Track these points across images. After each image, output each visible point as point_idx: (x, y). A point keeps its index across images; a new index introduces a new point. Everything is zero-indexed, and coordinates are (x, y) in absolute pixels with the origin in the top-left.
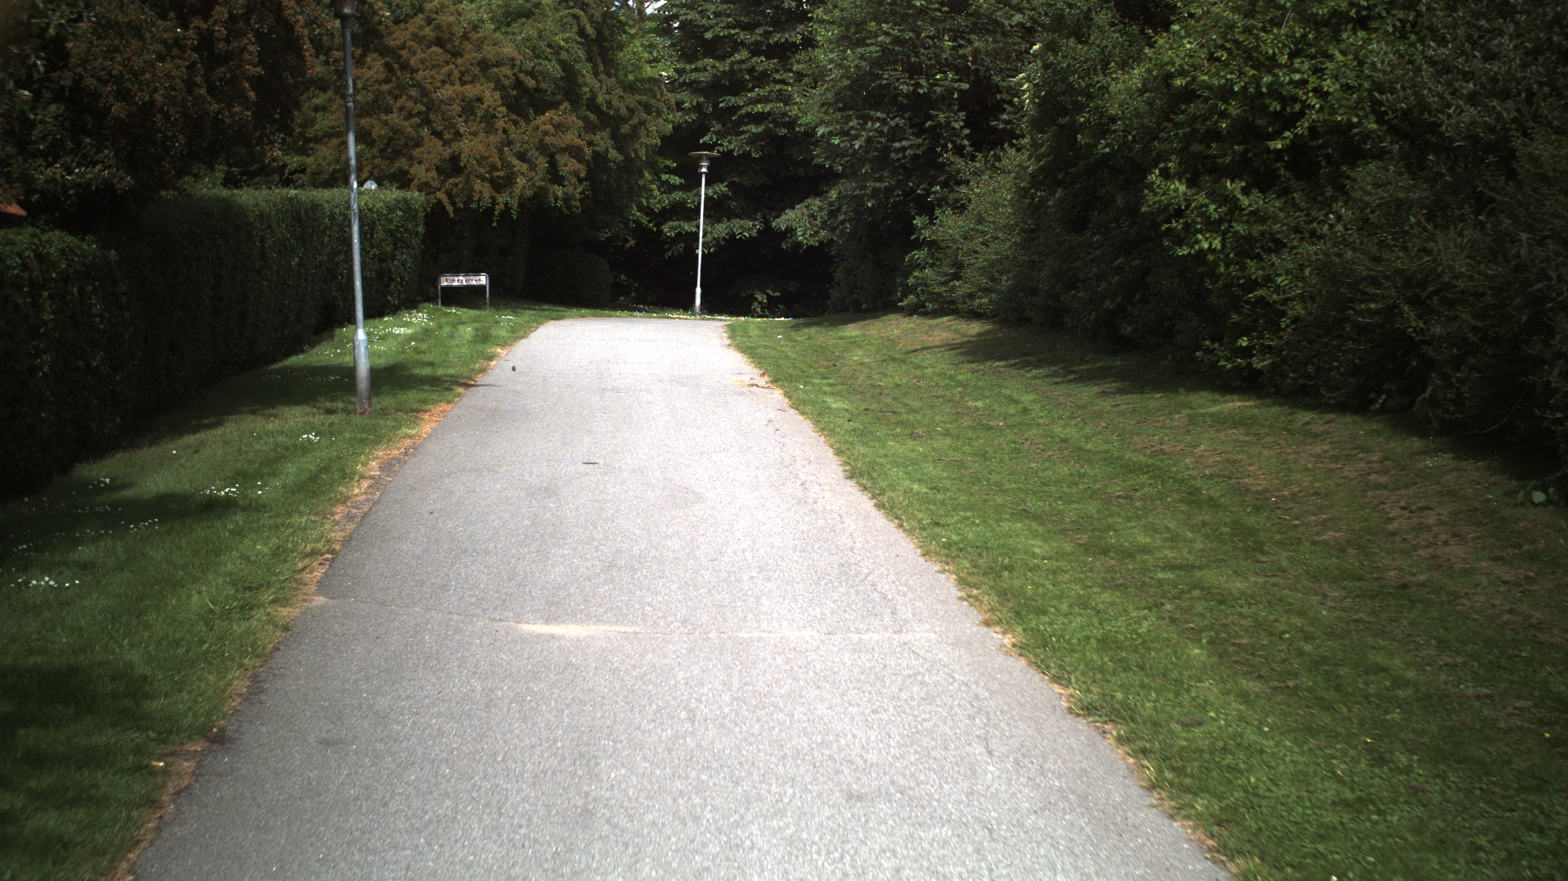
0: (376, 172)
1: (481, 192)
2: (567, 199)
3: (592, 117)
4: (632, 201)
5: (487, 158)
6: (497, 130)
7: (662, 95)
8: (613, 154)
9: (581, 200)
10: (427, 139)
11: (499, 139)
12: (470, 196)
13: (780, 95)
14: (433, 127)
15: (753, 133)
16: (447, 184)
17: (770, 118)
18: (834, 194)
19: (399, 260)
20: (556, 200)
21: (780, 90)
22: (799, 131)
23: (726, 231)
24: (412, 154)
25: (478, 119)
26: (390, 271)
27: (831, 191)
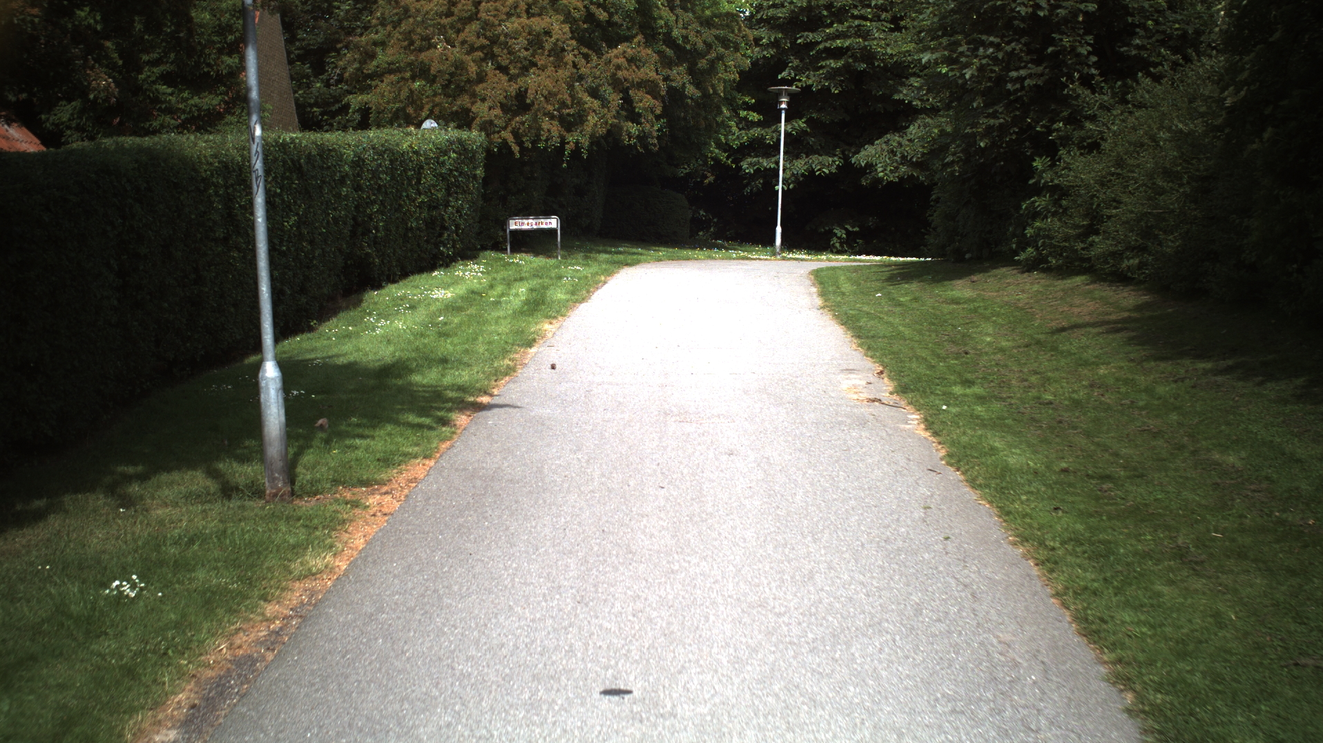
0: (437, 111)
1: (549, 131)
2: (642, 138)
3: (669, 52)
4: (710, 138)
5: (556, 95)
6: (566, 64)
7: (739, 30)
8: (691, 90)
9: (658, 138)
10: (490, 74)
11: (567, 73)
12: (538, 136)
13: (859, 30)
14: (497, 62)
15: (832, 68)
16: (513, 123)
17: (849, 53)
18: (913, 130)
19: (453, 207)
20: (630, 138)
21: (859, 26)
22: (879, 66)
23: (805, 167)
24: (474, 91)
25: (546, 53)
26: (443, 219)
27: (912, 127)
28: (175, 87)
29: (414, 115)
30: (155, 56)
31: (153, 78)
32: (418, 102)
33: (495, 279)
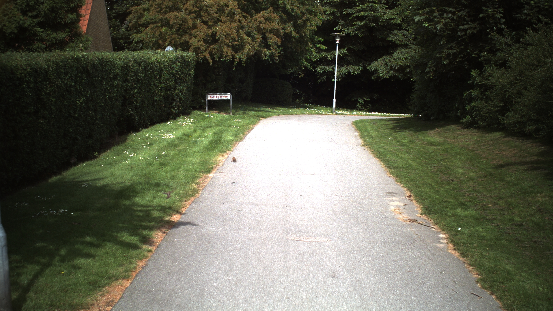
0: (173, 42)
1: (227, 52)
2: (271, 56)
3: (284, 16)
4: (303, 57)
5: (230, 35)
6: (235, 20)
7: (317, 7)
8: (294, 34)
9: (279, 56)
10: (199, 25)
11: (236, 25)
12: (221, 55)
13: (372, 8)
14: (202, 19)
15: (359, 25)
16: (210, 48)
17: (367, 18)
18: (396, 54)
19: (178, 89)
20: (265, 56)
21: (371, 6)
22: (381, 24)
23: (346, 71)
24: (191, 32)
25: (226, 15)
26: (173, 96)
27: (395, 53)
28: (45, 29)
29: (162, 44)
30: (35, 13)
31: (34, 24)
32: (164, 38)
33: (197, 126)
